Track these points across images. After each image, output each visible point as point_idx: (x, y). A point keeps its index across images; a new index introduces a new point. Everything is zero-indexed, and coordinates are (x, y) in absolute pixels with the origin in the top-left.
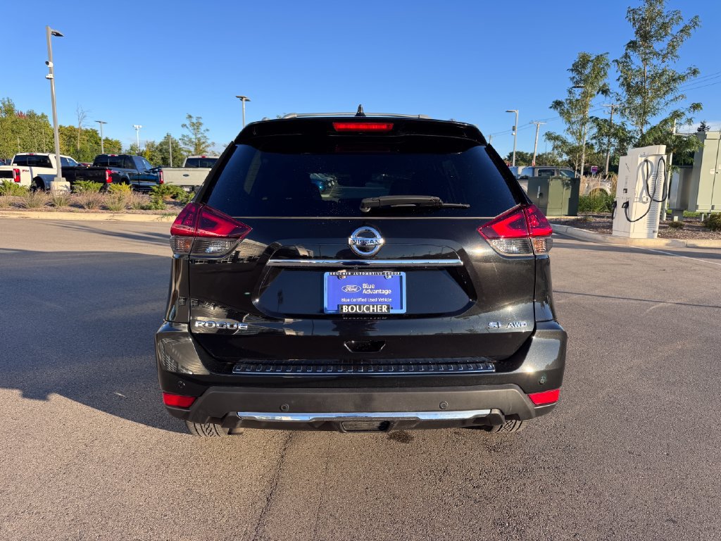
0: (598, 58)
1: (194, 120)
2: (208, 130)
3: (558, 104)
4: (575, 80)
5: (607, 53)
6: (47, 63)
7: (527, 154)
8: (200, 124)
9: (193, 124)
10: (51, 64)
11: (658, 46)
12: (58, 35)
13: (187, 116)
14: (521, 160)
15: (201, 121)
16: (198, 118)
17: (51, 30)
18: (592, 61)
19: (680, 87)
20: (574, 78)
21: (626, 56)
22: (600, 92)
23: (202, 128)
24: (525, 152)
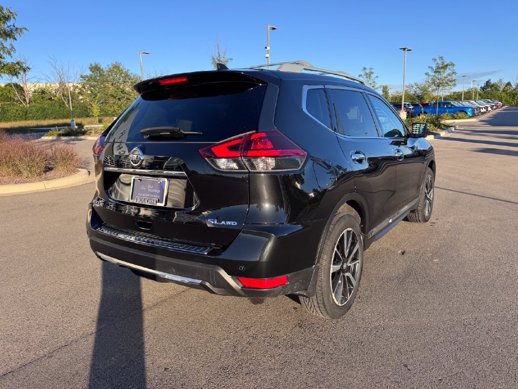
1: (368, 71)
2: (377, 77)
6: (266, 48)
8: (372, 73)
9: (366, 74)
10: (268, 48)
12: (274, 29)
13: (362, 68)
15: (373, 71)
16: (370, 68)
17: (269, 27)
23: (373, 76)
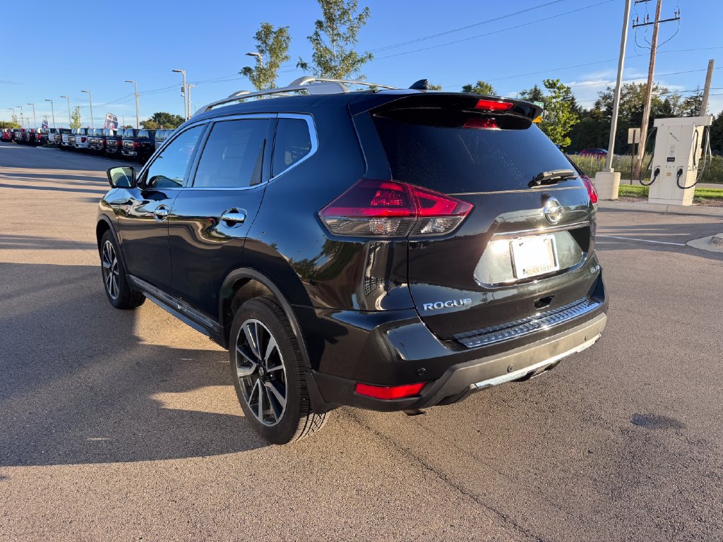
0: (281, 31)
3: (247, 71)
4: (261, 48)
5: (288, 27)
7: (173, 116)
11: (342, 29)
14: (168, 122)
18: (275, 33)
19: (363, 68)
20: (259, 46)
21: (317, 34)
22: (300, 66)
24: (171, 114)
